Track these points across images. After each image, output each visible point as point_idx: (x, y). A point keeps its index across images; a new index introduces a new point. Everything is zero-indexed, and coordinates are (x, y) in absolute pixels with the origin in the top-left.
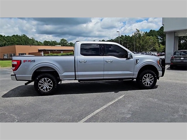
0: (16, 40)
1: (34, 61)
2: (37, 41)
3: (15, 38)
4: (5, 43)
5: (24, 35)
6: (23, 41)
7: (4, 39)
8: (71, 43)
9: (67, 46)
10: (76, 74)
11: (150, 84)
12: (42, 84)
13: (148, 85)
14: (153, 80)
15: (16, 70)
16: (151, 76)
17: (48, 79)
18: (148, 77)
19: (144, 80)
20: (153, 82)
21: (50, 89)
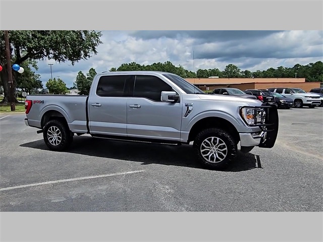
1: (43, 102)
2: (187, 71)
5: (168, 62)
8: (247, 72)
9: (237, 77)
10: (89, 125)
11: (217, 160)
12: (50, 133)
13: (214, 162)
14: (224, 152)
15: (27, 113)
16: (220, 142)
17: (56, 129)
18: (215, 143)
19: (205, 148)
20: (225, 156)
21: (58, 142)
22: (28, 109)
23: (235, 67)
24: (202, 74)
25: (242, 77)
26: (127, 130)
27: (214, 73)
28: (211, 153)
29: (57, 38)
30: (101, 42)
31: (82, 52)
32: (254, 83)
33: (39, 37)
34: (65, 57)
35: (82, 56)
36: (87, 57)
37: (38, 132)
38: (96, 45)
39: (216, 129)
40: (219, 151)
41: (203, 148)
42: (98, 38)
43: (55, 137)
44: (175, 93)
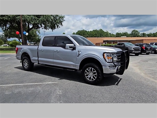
0: (94, 33)
1: (22, 48)
2: (110, 34)
3: (94, 32)
4: (88, 36)
5: (100, 29)
6: (99, 34)
7: (87, 33)
8: (144, 34)
10: (39, 59)
11: (92, 79)
12: (24, 63)
13: (91, 80)
14: (96, 76)
15: (16, 53)
16: (94, 70)
17: (26, 61)
18: (91, 71)
19: (87, 73)
20: (96, 78)
21: (27, 67)
22: (17, 51)
23: (137, 31)
24: (118, 35)
25: (141, 36)
26: (53, 62)
27: (125, 34)
28: (90, 76)
29: (44, 19)
30: (64, 20)
31: (56, 25)
32: (143, 40)
33: (36, 19)
34: (49, 28)
35: (56, 27)
36: (58, 28)
37: (21, 62)
38: (62, 22)
39: (92, 64)
40: (93, 75)
41: (86, 73)
42: (63, 18)
43: (26, 65)
44: (73, 45)
